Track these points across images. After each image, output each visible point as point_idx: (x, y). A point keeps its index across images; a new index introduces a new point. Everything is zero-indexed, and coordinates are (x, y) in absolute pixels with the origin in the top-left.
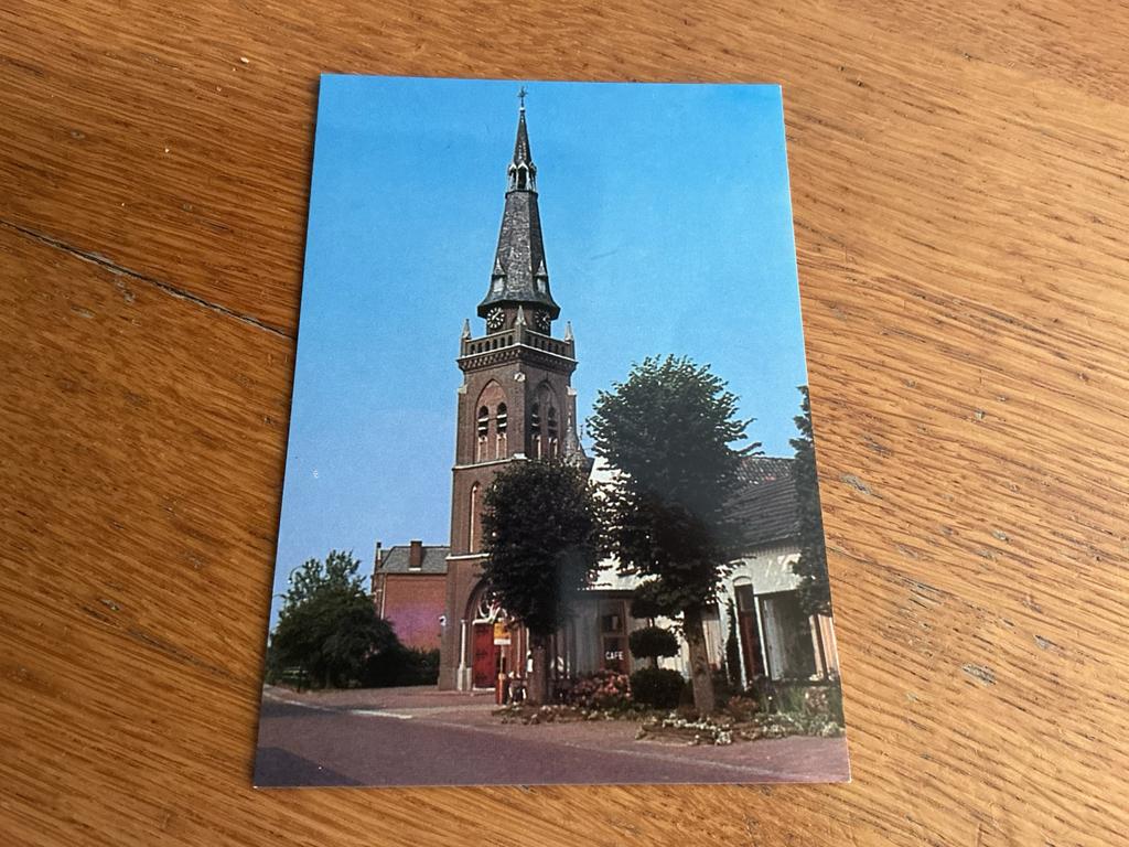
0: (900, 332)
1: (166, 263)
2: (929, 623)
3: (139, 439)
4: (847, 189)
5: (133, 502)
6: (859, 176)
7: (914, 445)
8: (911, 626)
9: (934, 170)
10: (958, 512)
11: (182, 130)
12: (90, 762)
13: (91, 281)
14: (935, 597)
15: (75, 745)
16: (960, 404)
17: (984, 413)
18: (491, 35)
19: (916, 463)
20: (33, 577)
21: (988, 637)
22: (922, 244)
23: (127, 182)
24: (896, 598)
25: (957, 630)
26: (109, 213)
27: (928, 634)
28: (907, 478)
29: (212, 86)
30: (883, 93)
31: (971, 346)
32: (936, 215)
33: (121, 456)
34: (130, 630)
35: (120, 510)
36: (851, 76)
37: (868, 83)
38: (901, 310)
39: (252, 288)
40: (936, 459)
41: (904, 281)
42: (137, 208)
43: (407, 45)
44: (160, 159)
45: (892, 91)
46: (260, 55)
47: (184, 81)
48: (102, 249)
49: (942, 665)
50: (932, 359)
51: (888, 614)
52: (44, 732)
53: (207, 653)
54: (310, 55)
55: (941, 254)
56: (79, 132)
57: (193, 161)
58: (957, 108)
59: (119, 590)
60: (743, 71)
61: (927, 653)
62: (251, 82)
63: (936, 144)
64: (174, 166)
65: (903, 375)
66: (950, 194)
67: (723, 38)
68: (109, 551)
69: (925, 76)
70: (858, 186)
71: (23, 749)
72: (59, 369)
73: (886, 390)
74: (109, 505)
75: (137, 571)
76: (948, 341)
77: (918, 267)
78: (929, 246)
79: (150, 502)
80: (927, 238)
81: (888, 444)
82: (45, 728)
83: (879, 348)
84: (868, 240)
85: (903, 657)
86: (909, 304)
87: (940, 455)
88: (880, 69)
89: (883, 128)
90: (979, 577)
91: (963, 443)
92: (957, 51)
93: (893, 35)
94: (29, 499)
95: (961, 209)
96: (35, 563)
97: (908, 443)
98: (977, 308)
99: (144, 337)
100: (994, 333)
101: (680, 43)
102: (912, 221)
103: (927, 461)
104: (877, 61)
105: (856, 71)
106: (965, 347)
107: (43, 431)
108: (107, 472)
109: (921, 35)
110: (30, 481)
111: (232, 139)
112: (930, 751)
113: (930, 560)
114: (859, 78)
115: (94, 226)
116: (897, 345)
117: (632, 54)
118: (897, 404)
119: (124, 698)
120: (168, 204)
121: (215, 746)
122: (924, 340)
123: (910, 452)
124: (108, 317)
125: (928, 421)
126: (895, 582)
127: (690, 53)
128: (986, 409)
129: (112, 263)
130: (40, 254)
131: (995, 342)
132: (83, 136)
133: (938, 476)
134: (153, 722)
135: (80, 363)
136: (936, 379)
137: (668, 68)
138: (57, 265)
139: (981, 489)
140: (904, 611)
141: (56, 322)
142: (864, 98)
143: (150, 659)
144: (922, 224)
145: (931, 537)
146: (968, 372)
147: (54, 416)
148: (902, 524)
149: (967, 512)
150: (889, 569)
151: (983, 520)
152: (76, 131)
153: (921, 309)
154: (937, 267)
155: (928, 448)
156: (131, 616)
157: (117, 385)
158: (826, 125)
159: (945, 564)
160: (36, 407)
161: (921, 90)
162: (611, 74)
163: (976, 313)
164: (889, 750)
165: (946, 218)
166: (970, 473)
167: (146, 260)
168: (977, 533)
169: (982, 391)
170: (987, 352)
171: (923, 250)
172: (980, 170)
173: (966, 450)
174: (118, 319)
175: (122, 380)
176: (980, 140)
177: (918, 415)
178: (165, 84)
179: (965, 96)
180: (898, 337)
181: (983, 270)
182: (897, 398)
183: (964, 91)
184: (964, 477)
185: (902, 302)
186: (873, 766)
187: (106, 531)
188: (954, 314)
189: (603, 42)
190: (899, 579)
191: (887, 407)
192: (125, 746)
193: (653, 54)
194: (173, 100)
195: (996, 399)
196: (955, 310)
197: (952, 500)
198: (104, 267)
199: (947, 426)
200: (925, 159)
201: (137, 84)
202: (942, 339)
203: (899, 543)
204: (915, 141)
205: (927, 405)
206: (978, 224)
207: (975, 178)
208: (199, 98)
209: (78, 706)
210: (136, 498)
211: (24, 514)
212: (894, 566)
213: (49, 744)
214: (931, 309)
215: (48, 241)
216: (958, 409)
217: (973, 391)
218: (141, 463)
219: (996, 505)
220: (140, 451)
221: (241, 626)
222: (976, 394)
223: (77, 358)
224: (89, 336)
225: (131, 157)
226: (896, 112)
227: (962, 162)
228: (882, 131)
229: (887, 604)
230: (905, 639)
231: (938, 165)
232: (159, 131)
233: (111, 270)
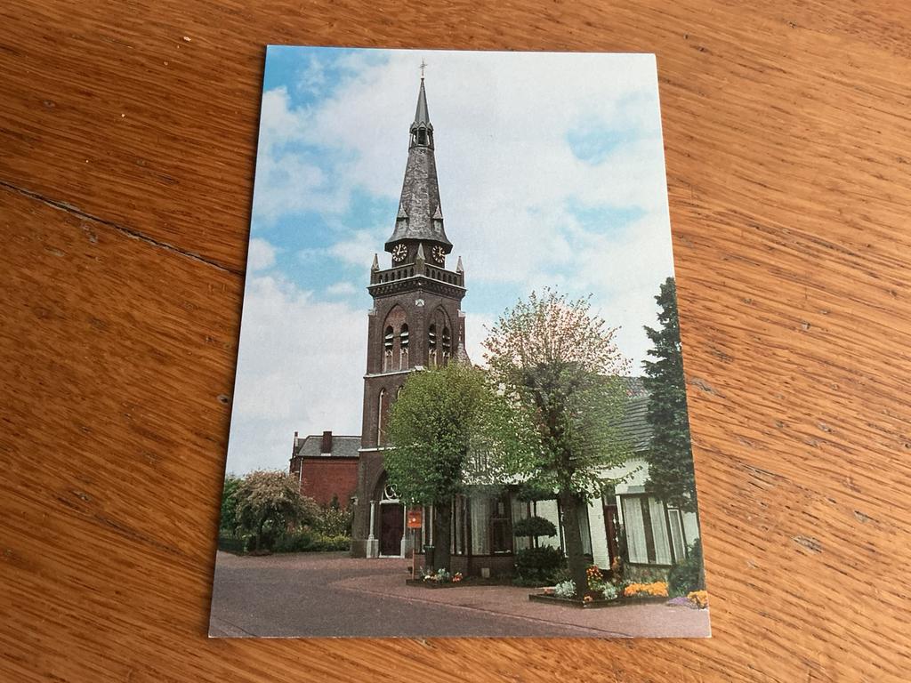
0: (739, 258)
1: (123, 209)
2: (765, 502)
3: (103, 357)
4: (692, 137)
5: (99, 410)
6: (703, 127)
7: (751, 353)
8: (750, 505)
9: (765, 121)
10: (788, 408)
11: (135, 98)
12: (64, 626)
13: (62, 225)
14: (771, 480)
15: (52, 612)
16: (790, 318)
17: (809, 325)
18: (393, 14)
19: (753, 367)
20: (16, 474)
21: (814, 513)
22: (755, 183)
23: (91, 143)
24: (737, 482)
25: (789, 508)
26: (75, 168)
27: (764, 511)
28: (746, 380)
29: (160, 62)
30: (721, 57)
31: (799, 269)
32: (767, 158)
33: (89, 372)
34: (96, 516)
35: (88, 416)
36: (693, 43)
37: (710, 49)
38: (738, 239)
39: (196, 229)
40: (770, 364)
41: (741, 214)
42: (99, 164)
43: (322, 23)
44: (117, 122)
45: (729, 55)
46: (199, 34)
47: (137, 58)
48: (69, 198)
49: (776, 537)
50: (765, 280)
51: (730, 495)
52: (26, 602)
53: (161, 535)
54: (241, 33)
55: (771, 191)
56: (50, 102)
57: (146, 124)
58: (783, 68)
59: (87, 483)
60: (603, 41)
61: (763, 527)
62: (192, 56)
63: (766, 99)
64: (130, 128)
65: (741, 294)
66: (780, 141)
67: (586, 13)
68: (80, 451)
69: (756, 42)
70: (702, 135)
71: (10, 616)
72: (36, 299)
73: (727, 307)
74: (79, 413)
75: (103, 467)
76: (778, 264)
77: (754, 202)
78: (762, 185)
79: (112, 409)
80: (758, 178)
81: (729, 352)
82: (28, 599)
83: (720, 271)
84: (709, 180)
85: (744, 530)
86: (746, 234)
87: (774, 361)
88: (718, 37)
89: (721, 86)
90: (806, 462)
91: (792, 350)
92: (783, 21)
93: (731, 8)
94: (12, 408)
95: (789, 153)
96: (17, 461)
97: (746, 351)
98: (802, 236)
99: (105, 272)
100: (818, 257)
101: (550, 18)
102: (747, 164)
103: (762, 365)
104: (717, 30)
105: (697, 39)
106: (793, 270)
107: (23, 351)
108: (76, 385)
109: (752, 7)
110: (13, 393)
111: (177, 105)
112: (767, 610)
113: (765, 449)
114: (701, 45)
115: (63, 179)
116: (735, 268)
117: (510, 27)
118: (736, 317)
119: (93, 573)
120: (124, 160)
121: (169, 613)
122: (759, 263)
123: (748, 358)
124: (75, 255)
125: (763, 332)
126: (737, 468)
127: (559, 26)
128: (810, 321)
129: (78, 210)
130: (19, 204)
131: (818, 265)
132: (53, 105)
133: (772, 378)
134: (117, 592)
135: (52, 295)
136: (768, 296)
137: (540, 38)
138: (33, 213)
139: (808, 389)
140: (744, 492)
141: (32, 260)
142: (706, 61)
143: (115, 541)
144: (755, 166)
145: (766, 429)
146: (796, 290)
147: (33, 339)
148: (742, 419)
149: (797, 408)
150: (731, 457)
151: (809, 415)
152: (48, 101)
153: (755, 238)
154: (768, 202)
155: (763, 354)
156: (97, 504)
157: (84, 312)
158: (674, 84)
159: (778, 452)
160: (17, 331)
161: (753, 53)
162: (493, 44)
163: (802, 241)
164: (731, 608)
165: (776, 161)
166: (798, 375)
167: (107, 208)
168: (806, 426)
169: (808, 307)
170: (811, 273)
171: (756, 188)
172: (803, 119)
173: (795, 356)
174: (85, 257)
175: (87, 307)
176: (804, 94)
177: (755, 327)
178: (121, 60)
179: (790, 58)
180: (736, 261)
181: (807, 204)
182: (735, 313)
183: (789, 54)
184: (793, 379)
185: (739, 232)
186: (719, 623)
187: (77, 434)
188: (783, 242)
189: (485, 17)
190: (739, 465)
191: (728, 320)
192: (94, 613)
193: (527, 27)
194: (127, 73)
195: (819, 313)
196: (784, 238)
197: (783, 398)
198: (71, 213)
199: (780, 336)
200: (757, 111)
202: (773, 263)
203: (739, 435)
204: (747, 96)
205: (761, 318)
206: (803, 166)
207: (799, 127)
208: (149, 71)
209: (56, 581)
210: (101, 406)
211: (8, 421)
212: (735, 455)
213: (30, 612)
214: (764, 238)
215: (25, 192)
216: (788, 322)
217: (800, 306)
218: (104, 376)
219: (821, 402)
220: (104, 368)
221: (188, 511)
222: (803, 308)
223: (50, 289)
224: (61, 271)
225: (94, 122)
226: (732, 72)
227: (788, 113)
228: (720, 89)
229: (731, 487)
230: (744, 516)
231: (768, 116)
232: (116, 100)
233: (78, 216)
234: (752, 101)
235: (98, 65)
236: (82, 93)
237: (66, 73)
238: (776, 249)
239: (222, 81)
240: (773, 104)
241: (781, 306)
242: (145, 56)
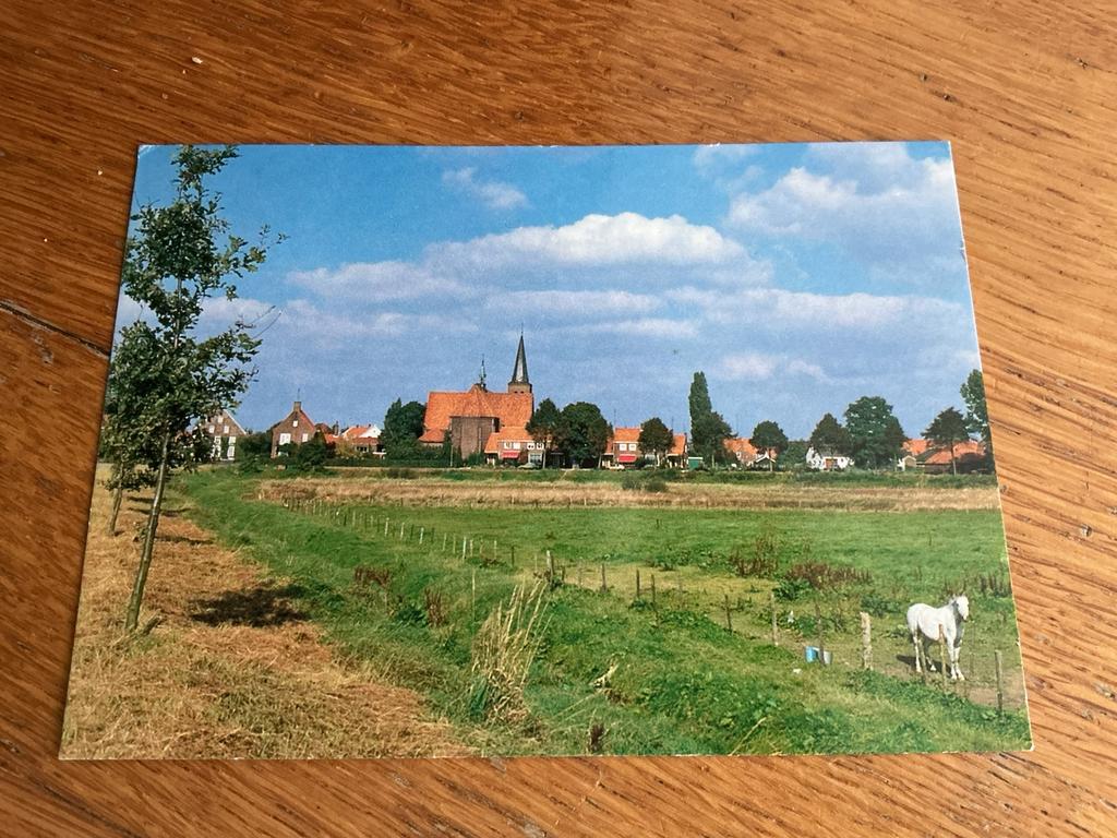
1: (92, 314)
2: (1011, 803)
3: (51, 538)
5: (41, 617)
8: (989, 807)
9: (1037, 210)
10: (1053, 658)
11: (119, 147)
13: (5, 336)
14: (1021, 770)
16: (1062, 517)
17: (1090, 529)
18: (495, 29)
21: (1083, 823)
22: (1020, 306)
23: (52, 212)
24: (973, 771)
25: (1046, 813)
26: (28, 250)
27: (1009, 817)
29: (158, 93)
30: (976, 110)
31: (1079, 442)
32: (1037, 267)
33: (30, 558)
34: (30, 778)
35: (26, 626)
36: (936, 88)
37: (957, 97)
40: (1029, 588)
41: (995, 353)
42: (60, 245)
43: (391, 41)
44: (91, 183)
45: (987, 108)
46: (215, 53)
47: (125, 86)
50: (1028, 457)
51: (961, 791)
53: (121, 811)
54: (276, 53)
55: (1041, 319)
58: (1067, 130)
59: (20, 727)
60: (802, 79)
62: (202, 87)
63: (1040, 177)
64: (108, 192)
66: (1056, 242)
67: (779, 37)
68: (11, 678)
69: (1027, 88)
74: (12, 620)
75: (43, 704)
76: (1048, 434)
77: (1015, 335)
78: (1029, 309)
79: (60, 617)
80: (1024, 298)
86: (1001, 385)
88: (972, 79)
89: (974, 154)
90: (1077, 743)
91: (1062, 568)
92: (1070, 57)
93: (991, 35)
95: (1069, 261)
98: (1085, 391)
99: (62, 408)
100: (1107, 424)
101: (725, 43)
102: (1009, 276)
104: (969, 69)
105: (937, 80)
106: (1069, 442)
108: (12, 578)
109: (1023, 35)
114: (946, 91)
115: (10, 266)
117: (666, 55)
120: (98, 241)
124: (22, 382)
125: (1021, 538)
127: (738, 56)
128: (1093, 523)
129: (29, 314)
131: (1106, 437)
133: (1031, 610)
137: (709, 74)
139: (1083, 629)
140: (981, 786)
142: (951, 116)
143: (56, 817)
146: (1073, 474)
149: (1064, 658)
151: (1083, 670)
153: (1016, 391)
154: (1037, 336)
156: (34, 761)
157: (30, 468)
161: (1023, 106)
162: (639, 80)
163: (1084, 398)
165: (1051, 273)
166: (1070, 608)
167: (69, 311)
168: (1076, 687)
169: (1089, 501)
170: (1097, 450)
171: (1022, 314)
172: (1093, 210)
173: (1068, 577)
174: (35, 385)
175: (34, 461)
176: (1095, 172)
178: (102, 90)
179: (1077, 114)
181: (1095, 342)
183: (1077, 108)
184: (1062, 613)
187: (9, 652)
188: (1057, 399)
189: (631, 40)
193: (690, 55)
194: (111, 110)
195: (1105, 511)
196: (1057, 393)
197: (1046, 642)
198: (18, 318)
199: (1045, 546)
200: (1025, 195)
201: (70, 90)
202: (1041, 431)
204: (1013, 172)
205: (1020, 518)
206: (1090, 282)
207: (1088, 221)
208: (142, 108)
210: (45, 612)
214: (1028, 391)
216: (1058, 524)
217: (1077, 500)
218: (52, 567)
219: (1100, 650)
220: (51, 552)
221: (161, 779)
222: (1082, 504)
225: (58, 181)
226: (990, 134)
227: (1071, 200)
228: (972, 159)
229: (960, 778)
230: (980, 824)
231: (1042, 204)
232: (93, 149)
233: (27, 322)
234: (1018, 179)
235: (69, 97)
236: (44, 137)
237: (21, 106)
238: (1048, 411)
239: (243, 124)
240: (1051, 186)
241: (1049, 499)
242: (134, 83)
